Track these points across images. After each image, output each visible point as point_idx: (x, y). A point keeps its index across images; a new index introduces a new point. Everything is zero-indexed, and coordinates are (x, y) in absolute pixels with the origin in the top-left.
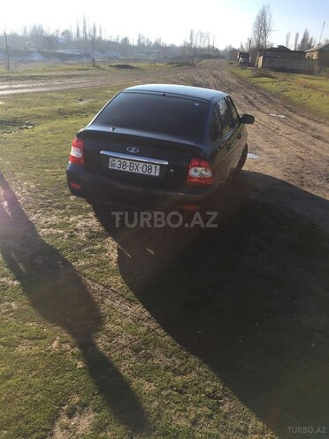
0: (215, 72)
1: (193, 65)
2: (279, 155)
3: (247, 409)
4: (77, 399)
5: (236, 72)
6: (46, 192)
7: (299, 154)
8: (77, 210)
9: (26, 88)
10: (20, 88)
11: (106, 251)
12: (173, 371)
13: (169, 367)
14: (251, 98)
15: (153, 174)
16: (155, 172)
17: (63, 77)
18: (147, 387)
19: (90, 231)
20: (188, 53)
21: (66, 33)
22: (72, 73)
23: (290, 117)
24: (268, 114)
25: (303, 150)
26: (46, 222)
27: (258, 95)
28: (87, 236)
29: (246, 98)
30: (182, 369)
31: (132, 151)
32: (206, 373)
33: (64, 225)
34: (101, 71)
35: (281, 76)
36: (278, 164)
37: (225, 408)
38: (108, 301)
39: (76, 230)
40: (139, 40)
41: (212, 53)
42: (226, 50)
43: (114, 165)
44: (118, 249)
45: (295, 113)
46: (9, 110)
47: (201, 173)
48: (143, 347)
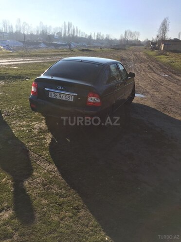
0: (136, 53)
1: (125, 49)
2: (157, 96)
3: (92, 215)
4: (6, 204)
5: (148, 52)
6: (24, 110)
7: (170, 95)
8: (37, 119)
9: (31, 60)
10: (28, 61)
11: (45, 139)
12: (60, 196)
13: (58, 194)
14: (152, 66)
15: (70, 100)
16: (71, 99)
17: (52, 55)
18: (44, 202)
19: (41, 129)
20: (123, 43)
21: (59, 33)
22: (57, 53)
23: (171, 76)
24: (159, 75)
25: (173, 93)
26: (20, 124)
27: (156, 65)
28: (38, 132)
29: (149, 66)
30: (65, 195)
31: (60, 88)
32: (77, 197)
33: (28, 126)
34: (73, 53)
35: (172, 54)
36: (155, 100)
37: (81, 214)
38: (38, 162)
39: (33, 128)
40: (97, 37)
41: (136, 43)
42: (145, 41)
43: (51, 95)
44: (52, 138)
45: (175, 74)
46: (19, 71)
47: (95, 100)
48: (48, 184)
